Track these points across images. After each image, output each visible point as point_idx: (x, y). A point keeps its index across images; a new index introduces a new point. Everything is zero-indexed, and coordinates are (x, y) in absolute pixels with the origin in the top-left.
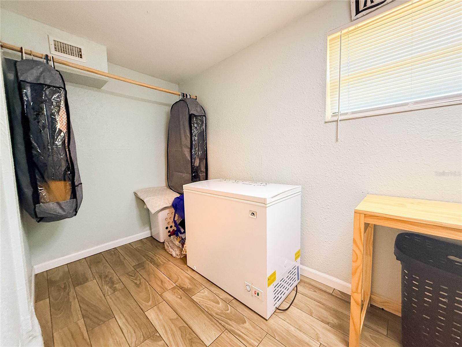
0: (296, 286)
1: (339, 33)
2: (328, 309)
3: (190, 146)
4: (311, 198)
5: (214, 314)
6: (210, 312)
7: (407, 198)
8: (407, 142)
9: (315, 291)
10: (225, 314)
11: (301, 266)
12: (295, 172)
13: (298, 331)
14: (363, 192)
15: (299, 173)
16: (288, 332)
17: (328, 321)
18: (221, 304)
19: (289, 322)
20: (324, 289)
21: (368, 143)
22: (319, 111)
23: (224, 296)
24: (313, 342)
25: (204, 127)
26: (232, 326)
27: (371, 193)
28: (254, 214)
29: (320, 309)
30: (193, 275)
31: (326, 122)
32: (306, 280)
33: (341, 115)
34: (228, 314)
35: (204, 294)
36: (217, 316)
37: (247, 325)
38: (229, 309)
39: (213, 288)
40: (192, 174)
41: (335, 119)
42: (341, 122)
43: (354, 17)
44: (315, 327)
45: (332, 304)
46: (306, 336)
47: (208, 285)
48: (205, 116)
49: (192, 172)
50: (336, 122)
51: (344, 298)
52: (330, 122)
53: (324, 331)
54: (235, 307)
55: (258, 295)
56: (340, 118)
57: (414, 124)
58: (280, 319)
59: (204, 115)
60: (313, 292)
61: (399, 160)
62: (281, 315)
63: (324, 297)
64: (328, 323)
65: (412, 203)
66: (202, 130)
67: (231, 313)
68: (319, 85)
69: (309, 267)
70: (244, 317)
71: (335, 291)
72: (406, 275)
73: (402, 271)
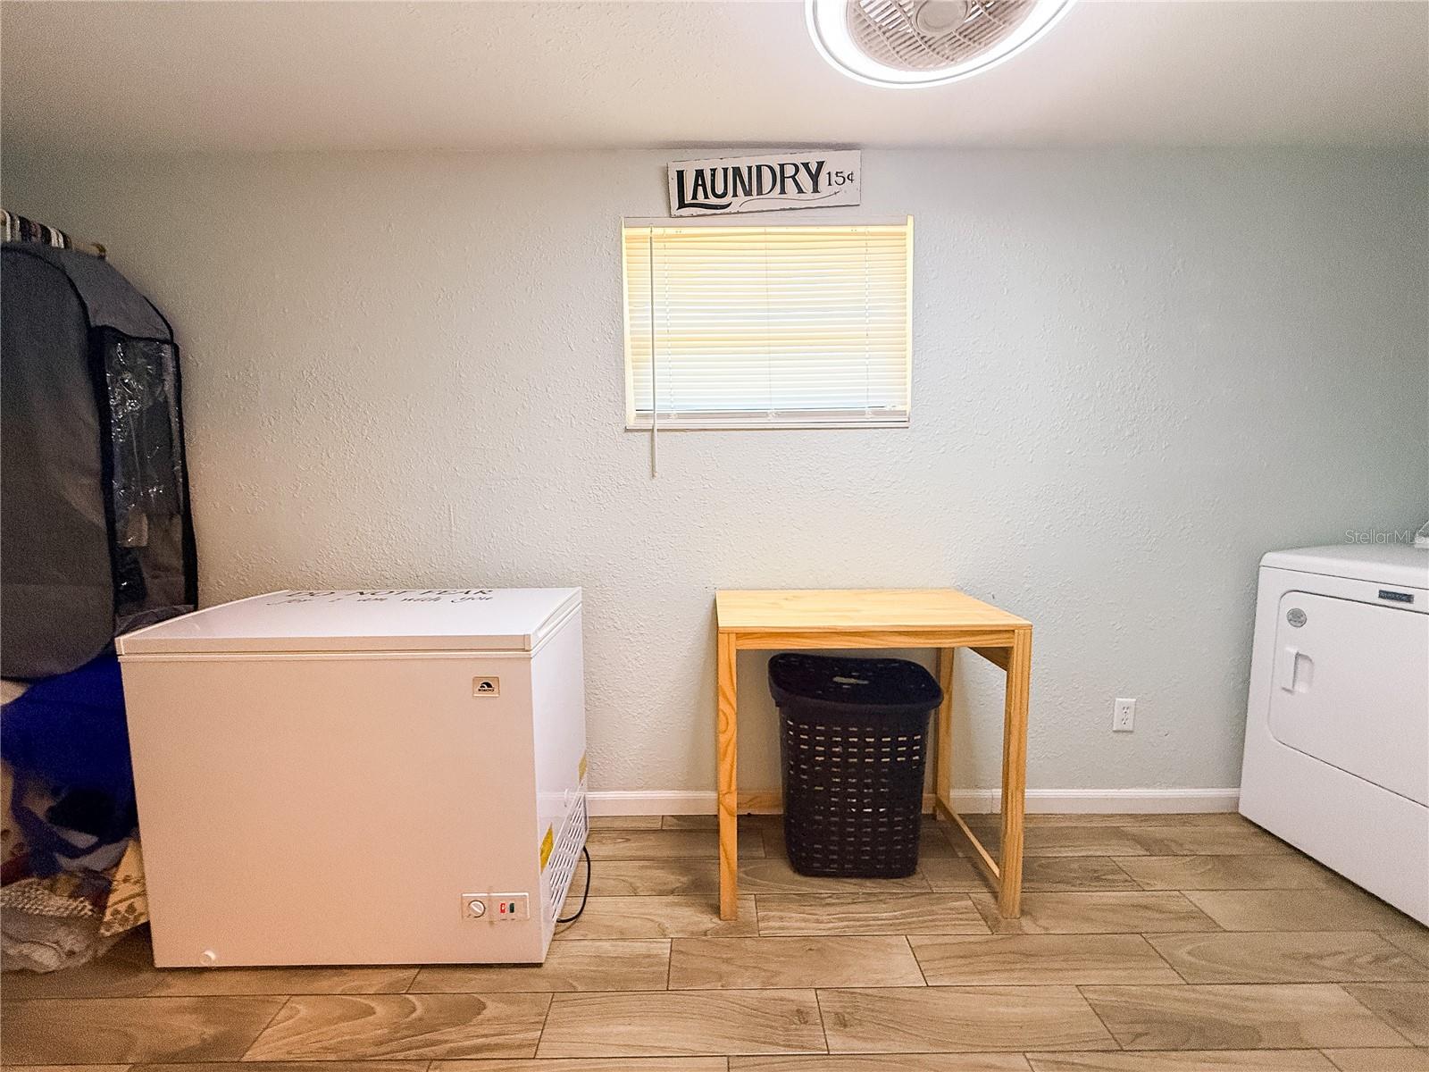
0: (585, 849)
1: (647, 231)
2: (665, 863)
3: (96, 465)
4: (601, 615)
5: (371, 1050)
6: (348, 1056)
9: (628, 840)
10: (410, 1026)
11: (591, 795)
12: (556, 552)
13: (620, 943)
15: (566, 554)
16: (600, 959)
17: (670, 887)
18: (381, 1009)
19: (594, 937)
20: (643, 825)
22: (609, 401)
23: (378, 981)
24: (655, 945)
25: (169, 386)
26: (446, 1042)
28: (489, 685)
29: (649, 872)
30: (207, 987)
31: (627, 430)
32: (600, 824)
33: (661, 416)
34: (421, 1019)
35: (297, 1017)
36: (383, 1049)
37: (493, 1008)
38: (418, 1004)
39: (325, 983)
40: (117, 584)
41: (647, 424)
42: (660, 433)
43: (675, 211)
44: (650, 914)
45: (665, 850)
46: (640, 944)
47: (298, 984)
48: (171, 342)
49: (117, 577)
50: (650, 433)
51: (686, 826)
52: (637, 431)
53: (669, 911)
54: (436, 987)
55: (512, 911)
56: (659, 424)
58: (570, 944)
59: (168, 337)
60: (622, 845)
62: (571, 935)
63: (650, 843)
64: (672, 892)
65: (787, 599)
66: (161, 399)
67: (427, 1010)
68: (607, 336)
69: (605, 790)
70: (475, 995)
71: (667, 820)
72: (790, 728)
73: (782, 725)
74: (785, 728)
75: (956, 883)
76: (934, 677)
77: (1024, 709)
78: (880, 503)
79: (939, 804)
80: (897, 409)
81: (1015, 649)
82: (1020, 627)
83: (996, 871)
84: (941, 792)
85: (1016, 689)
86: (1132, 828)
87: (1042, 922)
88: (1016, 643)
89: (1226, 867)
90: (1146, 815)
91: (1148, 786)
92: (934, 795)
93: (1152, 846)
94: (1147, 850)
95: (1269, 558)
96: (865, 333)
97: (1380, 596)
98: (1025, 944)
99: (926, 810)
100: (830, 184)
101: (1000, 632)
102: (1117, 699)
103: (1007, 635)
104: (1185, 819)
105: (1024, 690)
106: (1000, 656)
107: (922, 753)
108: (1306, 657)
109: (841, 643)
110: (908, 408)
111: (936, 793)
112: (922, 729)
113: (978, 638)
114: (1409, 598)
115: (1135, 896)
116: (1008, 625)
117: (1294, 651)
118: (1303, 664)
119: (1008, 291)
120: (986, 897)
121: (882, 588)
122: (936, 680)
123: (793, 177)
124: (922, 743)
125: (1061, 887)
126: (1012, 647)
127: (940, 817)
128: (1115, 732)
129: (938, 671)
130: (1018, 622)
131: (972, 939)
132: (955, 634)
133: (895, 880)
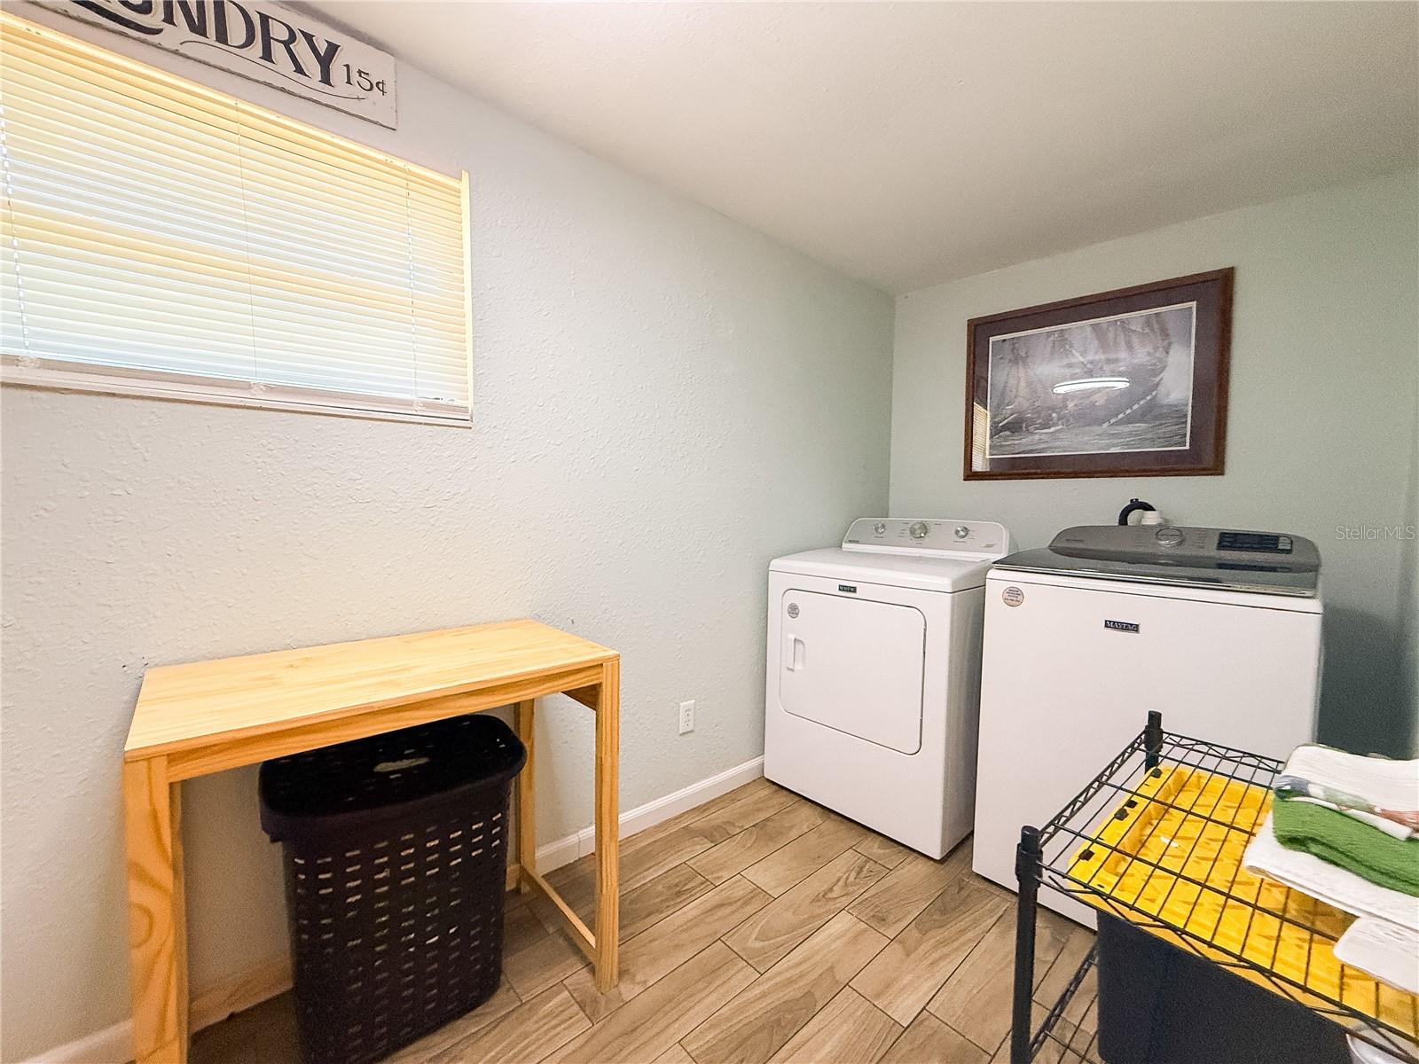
7: (272, 651)
8: (258, 496)
14: (126, 663)
21: (130, 490)
27: (157, 661)
57: (270, 446)
61: (241, 547)
72: (299, 869)
73: (286, 866)
74: (292, 871)
75: (548, 975)
76: (513, 729)
77: (615, 749)
78: (437, 520)
79: (525, 876)
80: (455, 404)
81: (604, 683)
82: (609, 659)
83: (591, 939)
84: (525, 859)
85: (606, 729)
86: (698, 822)
87: (639, 978)
88: (605, 678)
89: (765, 832)
90: (705, 805)
91: (706, 776)
92: (517, 866)
93: (716, 835)
94: (712, 842)
95: (775, 564)
96: (411, 300)
97: (840, 589)
98: (625, 1019)
99: (510, 885)
100: (349, 82)
101: (590, 667)
102: (681, 704)
103: (594, 671)
104: (732, 796)
105: (615, 730)
106: (589, 696)
107: (502, 836)
108: (799, 640)
109: (379, 726)
110: (469, 404)
111: (520, 863)
112: (502, 805)
113: (566, 680)
114: (853, 590)
115: (710, 898)
116: (597, 660)
117: (792, 637)
118: (799, 647)
119: (575, 293)
120: (584, 975)
121: (445, 628)
122: (517, 735)
123: (287, 44)
124: (502, 823)
125: (653, 919)
126: (601, 683)
127: (525, 888)
128: (681, 735)
129: (517, 723)
130: (606, 654)
131: (571, 1047)
132: (543, 680)
133: (472, 1013)
